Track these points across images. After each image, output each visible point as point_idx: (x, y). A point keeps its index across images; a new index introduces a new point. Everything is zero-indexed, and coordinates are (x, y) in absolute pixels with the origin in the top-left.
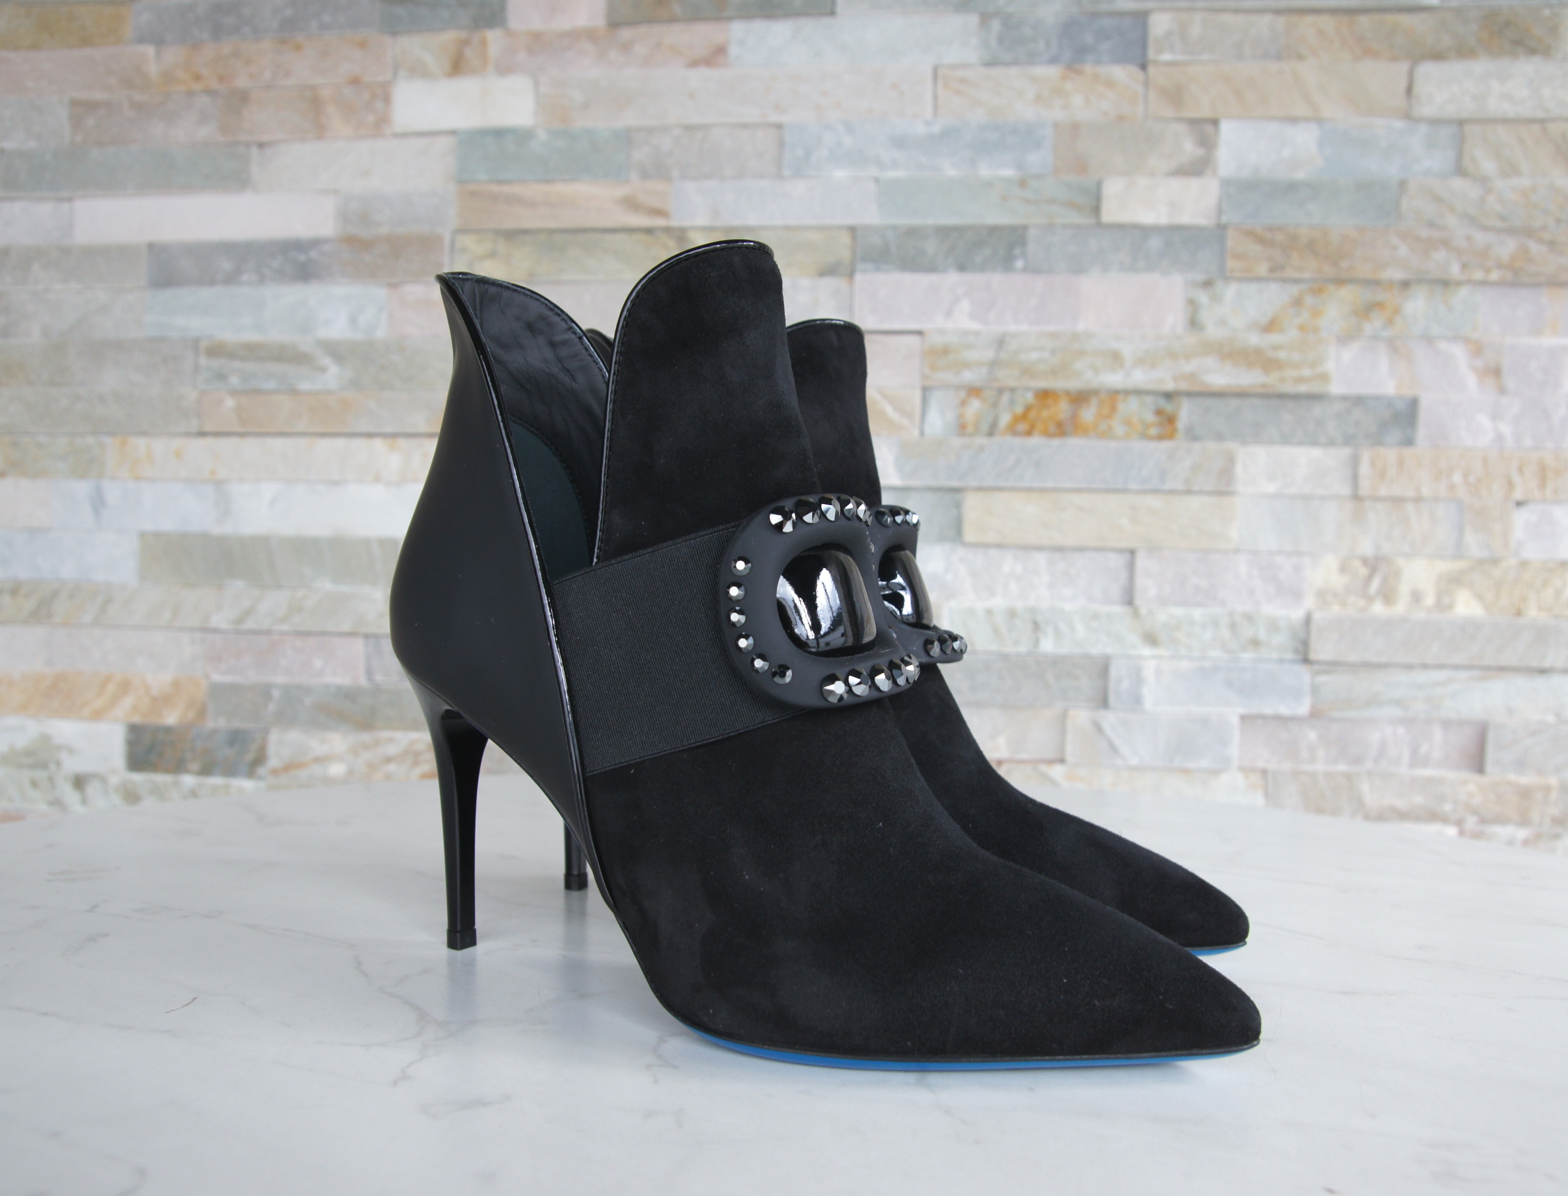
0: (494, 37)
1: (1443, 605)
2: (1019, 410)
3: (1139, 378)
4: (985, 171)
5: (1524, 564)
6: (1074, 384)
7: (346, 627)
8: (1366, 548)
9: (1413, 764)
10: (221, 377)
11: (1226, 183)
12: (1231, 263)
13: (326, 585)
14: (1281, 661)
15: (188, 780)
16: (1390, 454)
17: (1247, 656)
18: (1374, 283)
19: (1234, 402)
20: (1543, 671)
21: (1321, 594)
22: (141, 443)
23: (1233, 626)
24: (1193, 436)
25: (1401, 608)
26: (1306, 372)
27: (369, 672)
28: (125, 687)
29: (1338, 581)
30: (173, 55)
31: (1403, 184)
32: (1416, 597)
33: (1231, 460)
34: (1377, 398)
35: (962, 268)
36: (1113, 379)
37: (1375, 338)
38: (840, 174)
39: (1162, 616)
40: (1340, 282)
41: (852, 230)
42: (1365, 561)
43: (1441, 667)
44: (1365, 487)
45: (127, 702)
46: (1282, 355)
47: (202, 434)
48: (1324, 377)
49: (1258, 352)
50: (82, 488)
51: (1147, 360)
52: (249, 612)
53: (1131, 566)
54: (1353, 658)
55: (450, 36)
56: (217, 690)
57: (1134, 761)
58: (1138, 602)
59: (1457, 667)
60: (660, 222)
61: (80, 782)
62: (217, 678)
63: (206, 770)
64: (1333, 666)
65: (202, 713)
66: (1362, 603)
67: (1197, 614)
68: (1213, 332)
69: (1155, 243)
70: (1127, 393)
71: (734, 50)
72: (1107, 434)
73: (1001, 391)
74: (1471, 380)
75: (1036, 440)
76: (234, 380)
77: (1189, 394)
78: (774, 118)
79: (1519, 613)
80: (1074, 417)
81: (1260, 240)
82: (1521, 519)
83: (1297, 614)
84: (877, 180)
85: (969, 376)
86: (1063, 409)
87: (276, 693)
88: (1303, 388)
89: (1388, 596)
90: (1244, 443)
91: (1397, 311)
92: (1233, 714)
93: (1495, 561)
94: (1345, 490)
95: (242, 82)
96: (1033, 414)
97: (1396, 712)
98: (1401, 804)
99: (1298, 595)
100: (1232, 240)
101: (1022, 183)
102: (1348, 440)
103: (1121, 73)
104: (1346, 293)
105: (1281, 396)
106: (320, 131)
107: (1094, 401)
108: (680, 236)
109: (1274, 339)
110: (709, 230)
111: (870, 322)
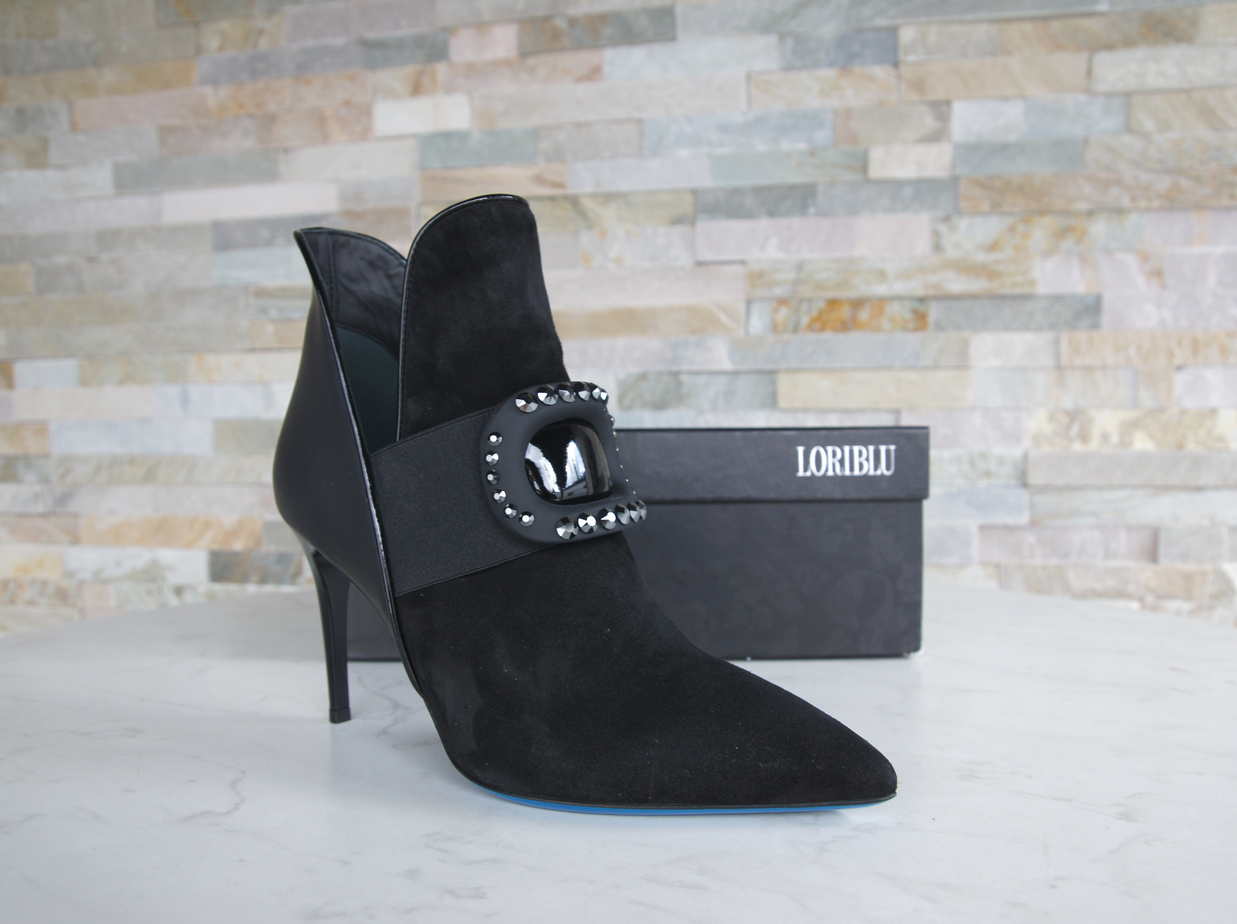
0: (441, 69)
1: (1125, 442)
2: (815, 313)
3: (899, 288)
4: (785, 146)
5: (1184, 412)
6: (852, 294)
8: (1068, 403)
9: (1105, 558)
10: (264, 311)
11: (958, 147)
12: (963, 203)
14: (1007, 486)
15: (251, 588)
16: (1082, 336)
17: (983, 483)
18: (1068, 213)
19: (969, 303)
20: (1199, 489)
21: (1037, 438)
22: (211, 359)
23: (972, 463)
24: (939, 327)
25: (1094, 445)
26: (1019, 279)
28: (207, 525)
29: (1047, 428)
30: (225, 92)
31: (1086, 141)
32: (1105, 437)
33: (965, 344)
34: (1072, 296)
35: (771, 214)
36: (880, 290)
37: (1069, 252)
38: (684, 153)
40: (1043, 213)
41: (694, 192)
42: (1067, 413)
43: (1123, 487)
44: (1065, 360)
45: (208, 536)
46: (1001, 268)
47: (253, 350)
48: (1032, 283)
49: (984, 266)
50: (173, 390)
51: (905, 275)
53: (898, 421)
54: (1060, 482)
55: (410, 70)
56: (269, 525)
59: (1136, 487)
60: (559, 192)
61: (179, 591)
62: (268, 517)
63: (263, 581)
64: (1045, 489)
65: (259, 542)
66: (1065, 443)
67: (946, 453)
68: (951, 253)
69: (908, 192)
70: (891, 299)
71: (607, 69)
72: (877, 329)
73: (801, 301)
74: (1141, 281)
75: (827, 335)
76: (273, 313)
77: (936, 298)
78: (636, 115)
79: (1181, 446)
80: (854, 317)
81: (983, 186)
82: (1180, 380)
83: (1017, 453)
84: (710, 156)
85: (779, 292)
86: (845, 312)
88: (1017, 291)
89: (1084, 437)
90: (976, 331)
91: (1085, 232)
92: (973, 525)
93: (1162, 410)
94: (1051, 362)
95: (271, 107)
96: (825, 316)
97: (1092, 521)
98: (1098, 587)
99: (1018, 439)
100: (964, 188)
101: (812, 153)
102: (1052, 327)
103: (881, 72)
104: (1048, 221)
105: (1003, 298)
106: (325, 138)
107: (868, 306)
108: (574, 201)
109: (995, 256)
110: (594, 196)
111: (708, 256)
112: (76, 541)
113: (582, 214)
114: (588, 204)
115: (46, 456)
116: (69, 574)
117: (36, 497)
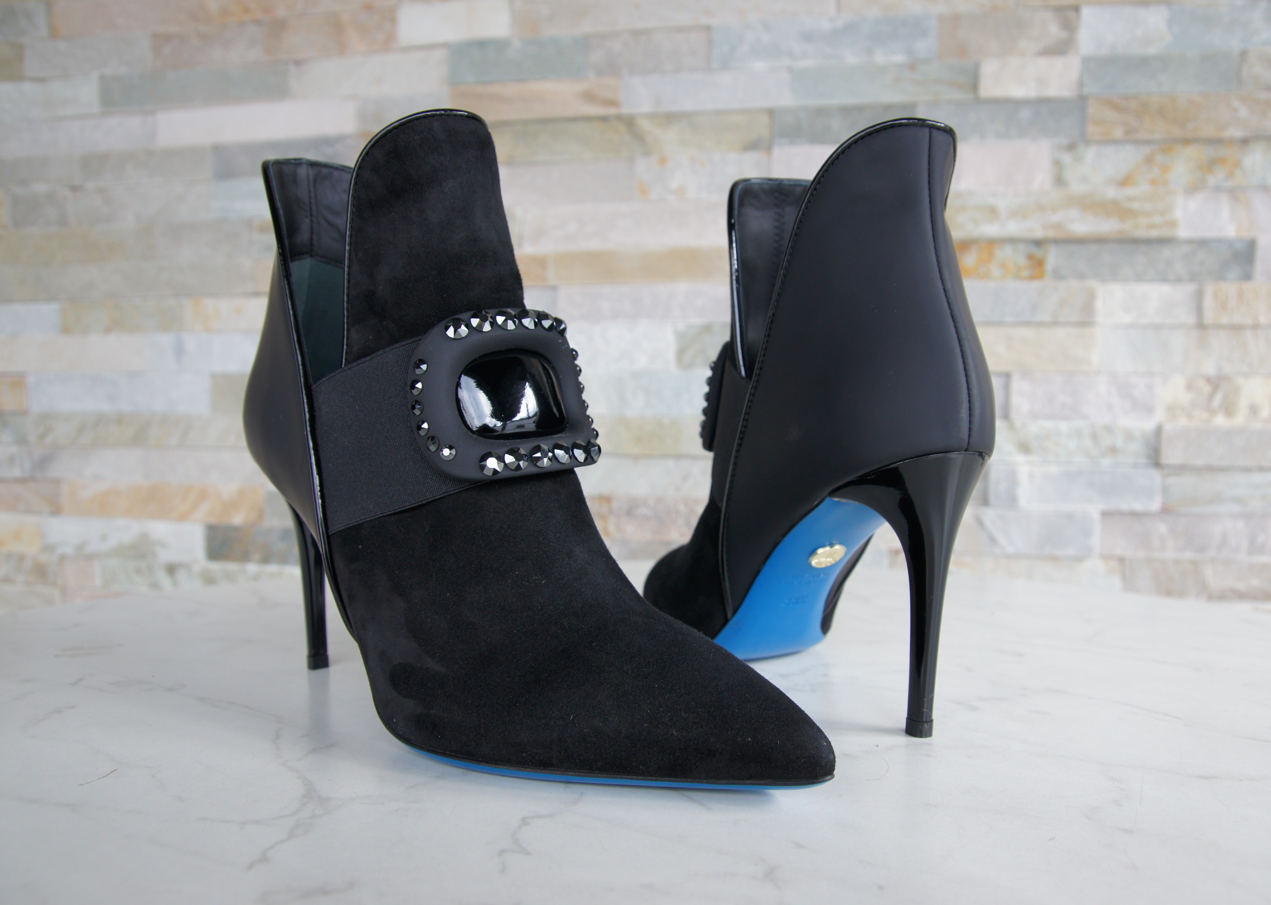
3: (1013, 228)
4: (880, 58)
6: (957, 235)
8: (1210, 368)
9: (1250, 553)
10: (269, 248)
11: (1086, 61)
12: (1092, 129)
14: (1135, 465)
15: (252, 568)
16: (1230, 288)
17: (1106, 462)
18: (1217, 142)
19: (1096, 246)
21: (1172, 410)
22: (210, 304)
23: (1094, 437)
24: (1058, 275)
25: (1240, 419)
26: (1157, 219)
28: (203, 494)
29: (1185, 398)
31: (1243, 55)
32: (1254, 410)
33: (1091, 296)
34: (1220, 241)
36: (991, 230)
37: (1218, 189)
38: (759, 66)
39: (1034, 429)
40: (1186, 142)
41: (771, 112)
42: (1208, 380)
44: (1209, 317)
45: (205, 507)
46: (1136, 205)
47: (256, 294)
48: (1173, 224)
49: (1115, 202)
50: (167, 340)
51: (1019, 213)
53: (1007, 387)
54: (1199, 462)
56: (270, 498)
57: (1010, 550)
58: (1013, 417)
60: (612, 111)
61: (171, 569)
63: (266, 559)
64: (1181, 469)
65: (261, 515)
66: (1205, 415)
67: (1064, 426)
68: (1076, 188)
69: (1025, 114)
70: (1003, 241)
72: (986, 276)
77: (1056, 242)
78: (704, 21)
81: (1115, 107)
83: (1148, 425)
84: (790, 70)
88: (1154, 233)
89: (1229, 409)
90: (1104, 281)
91: (1238, 164)
92: (1094, 510)
94: (1191, 319)
95: (281, 12)
97: (1237, 508)
98: (1240, 586)
99: (1149, 409)
100: (1093, 110)
101: (912, 67)
102: (1193, 277)
104: (1192, 152)
105: (1136, 242)
106: (342, 49)
107: (975, 249)
108: (629, 122)
109: (1129, 192)
110: (652, 116)
112: (56, 510)
113: (639, 138)
114: (645, 125)
115: (24, 413)
116: (49, 548)
117: (12, 460)
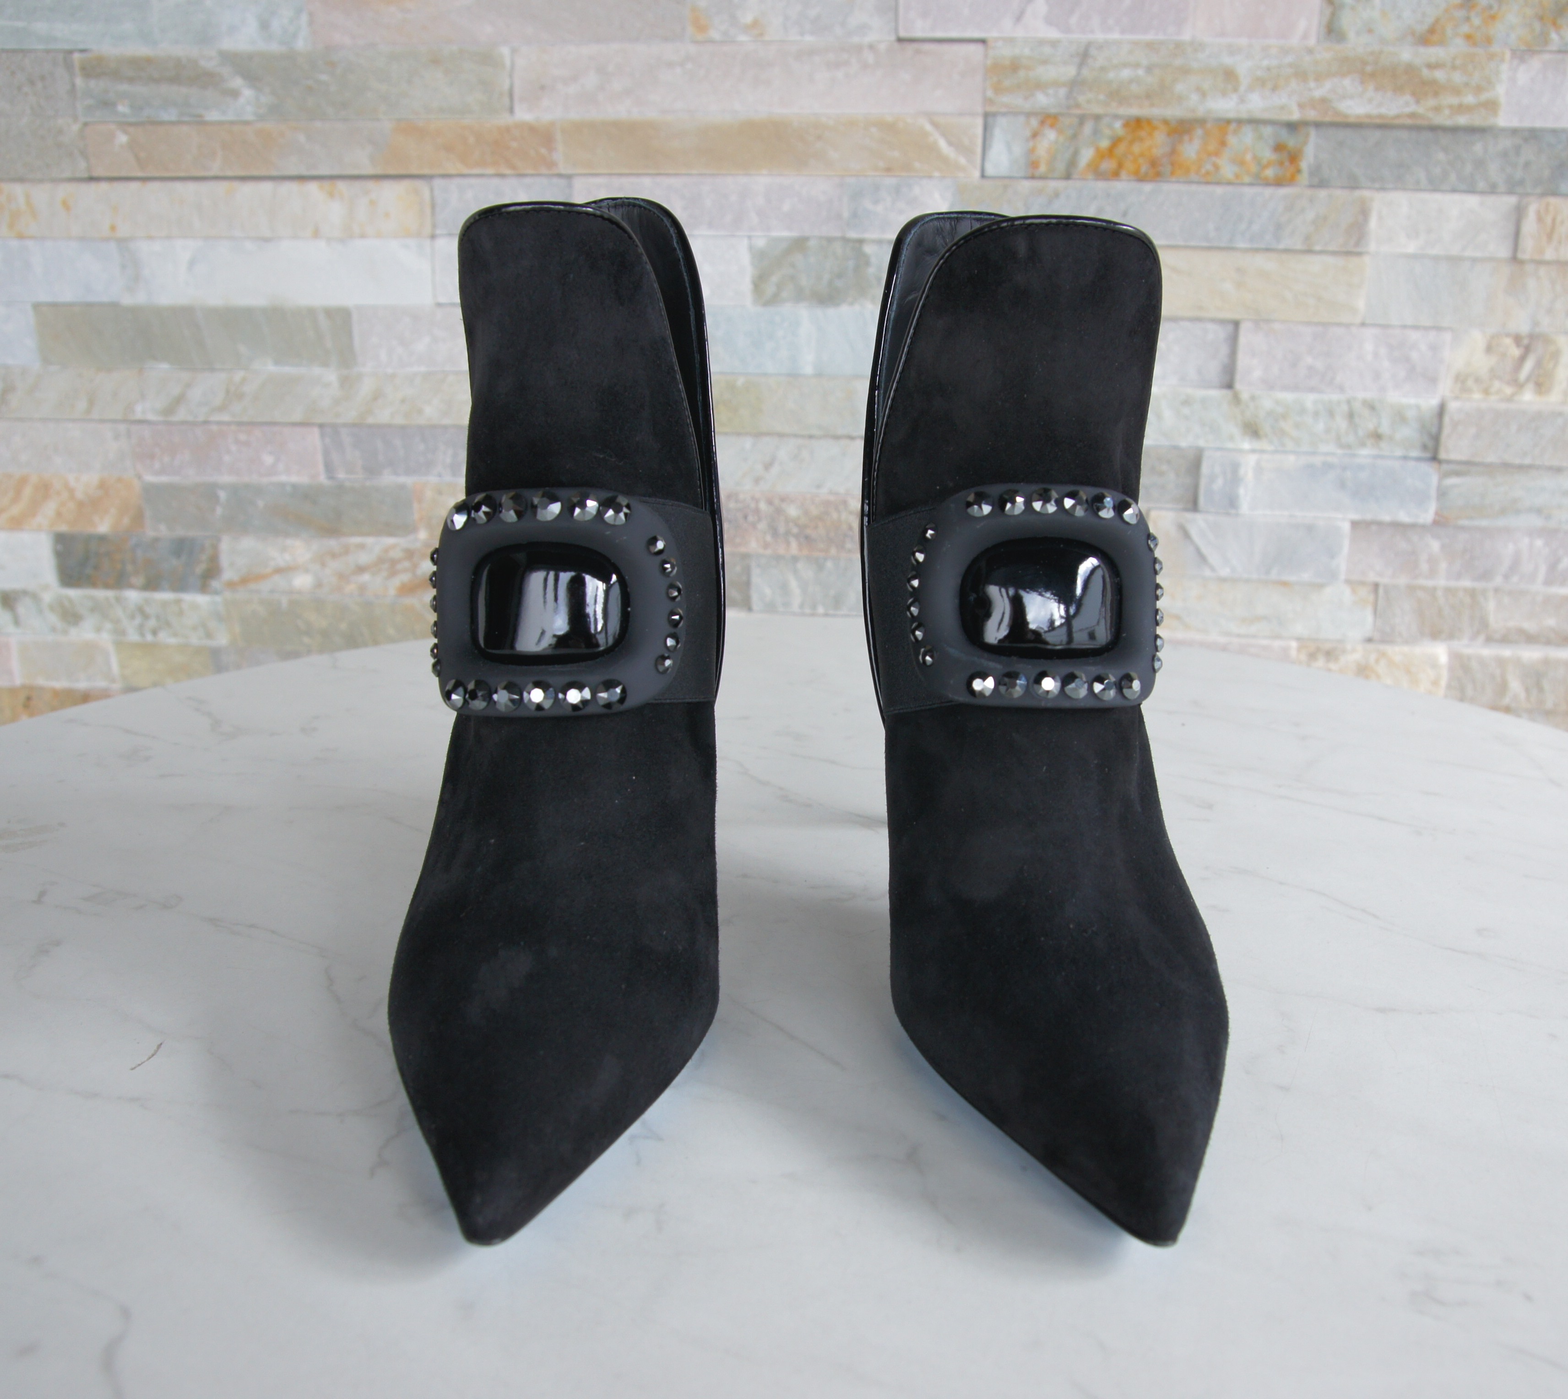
2: (1105, 144)
3: (1257, 103)
6: (1174, 112)
7: (297, 416)
8: (1521, 323)
9: (1548, 582)
10: (106, 104)
13: (268, 367)
14: (1405, 458)
15: (133, 596)
17: (1366, 452)
19: (1376, 135)
21: (1461, 379)
23: (1351, 416)
24: (1318, 180)
25: (1556, 398)
26: (1469, 99)
27: (329, 468)
28: (44, 490)
29: (1482, 363)
33: (1364, 212)
34: (1556, 132)
36: (1224, 106)
39: (1267, 404)
42: (1517, 339)
44: (1528, 248)
45: (50, 508)
46: (1439, 75)
47: (93, 179)
48: (1491, 106)
49: (1410, 69)
51: (1268, 81)
52: (179, 400)
53: (1233, 340)
54: (1491, 458)
56: (152, 492)
57: (1225, 572)
58: (1238, 386)
61: (8, 601)
62: (150, 478)
63: (152, 585)
64: (1466, 467)
65: (138, 519)
66: (1508, 390)
67: (1309, 400)
68: (1356, 43)
70: (1240, 122)
72: (1211, 178)
73: (1082, 119)
75: (1127, 185)
76: (124, 108)
77: (1318, 125)
80: (1173, 152)
83: (1428, 403)
85: (1042, 100)
86: (1158, 142)
87: (222, 495)
88: (1462, 120)
89: (1541, 384)
90: (1383, 189)
92: (1343, 521)
94: (1503, 251)
96: (1121, 148)
97: (1537, 522)
98: (1530, 625)
99: (1433, 380)
102: (1513, 187)
105: (1434, 129)
107: (1199, 132)
109: (1434, 53)
111: (920, 29)
